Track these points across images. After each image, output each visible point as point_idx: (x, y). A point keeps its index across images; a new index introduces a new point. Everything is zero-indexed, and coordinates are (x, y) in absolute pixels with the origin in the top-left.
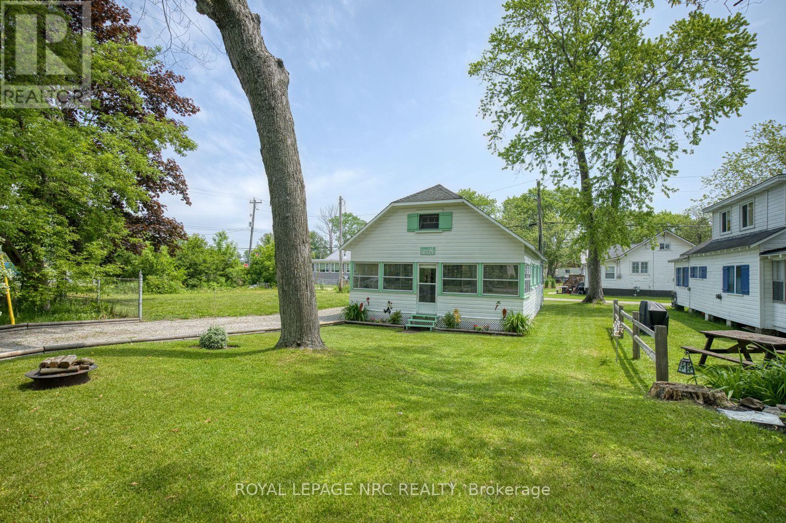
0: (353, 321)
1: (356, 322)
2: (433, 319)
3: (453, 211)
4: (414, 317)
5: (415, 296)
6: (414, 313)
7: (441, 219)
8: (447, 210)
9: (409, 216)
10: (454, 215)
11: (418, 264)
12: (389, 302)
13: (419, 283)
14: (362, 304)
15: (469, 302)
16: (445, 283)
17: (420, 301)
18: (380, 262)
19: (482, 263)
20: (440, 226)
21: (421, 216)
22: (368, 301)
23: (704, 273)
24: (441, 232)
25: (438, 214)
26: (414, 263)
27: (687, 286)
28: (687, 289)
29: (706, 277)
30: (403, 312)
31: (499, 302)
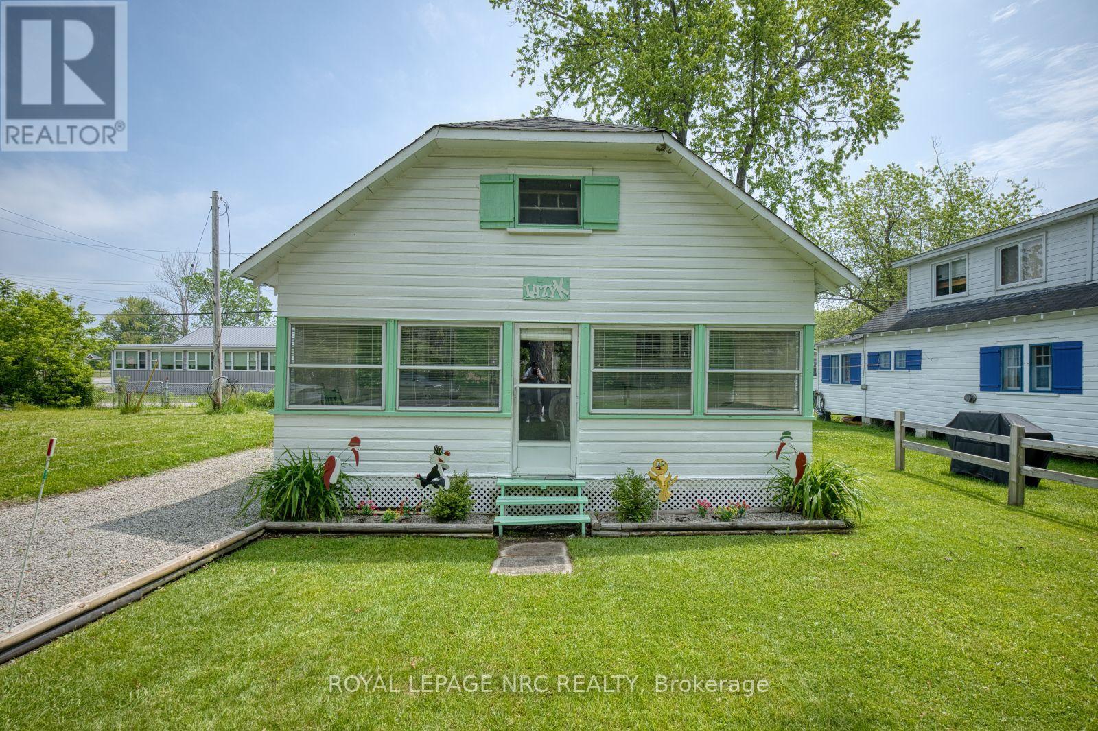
0: (298, 524)
1: (309, 524)
2: (573, 492)
3: (622, 176)
4: (510, 490)
5: (508, 424)
6: (504, 477)
7: (586, 192)
8: (604, 172)
9: (485, 182)
10: (624, 186)
11: (518, 327)
12: (438, 451)
13: (520, 385)
14: (331, 462)
15: (669, 435)
16: (602, 383)
17: (522, 438)
18: (386, 321)
19: (705, 326)
20: (585, 214)
21: (525, 183)
22: (356, 448)
23: (912, 360)
24: (588, 235)
25: (579, 182)
26: (502, 323)
27: (859, 383)
28: (859, 387)
29: (918, 367)
30: (471, 475)
31: (786, 434)
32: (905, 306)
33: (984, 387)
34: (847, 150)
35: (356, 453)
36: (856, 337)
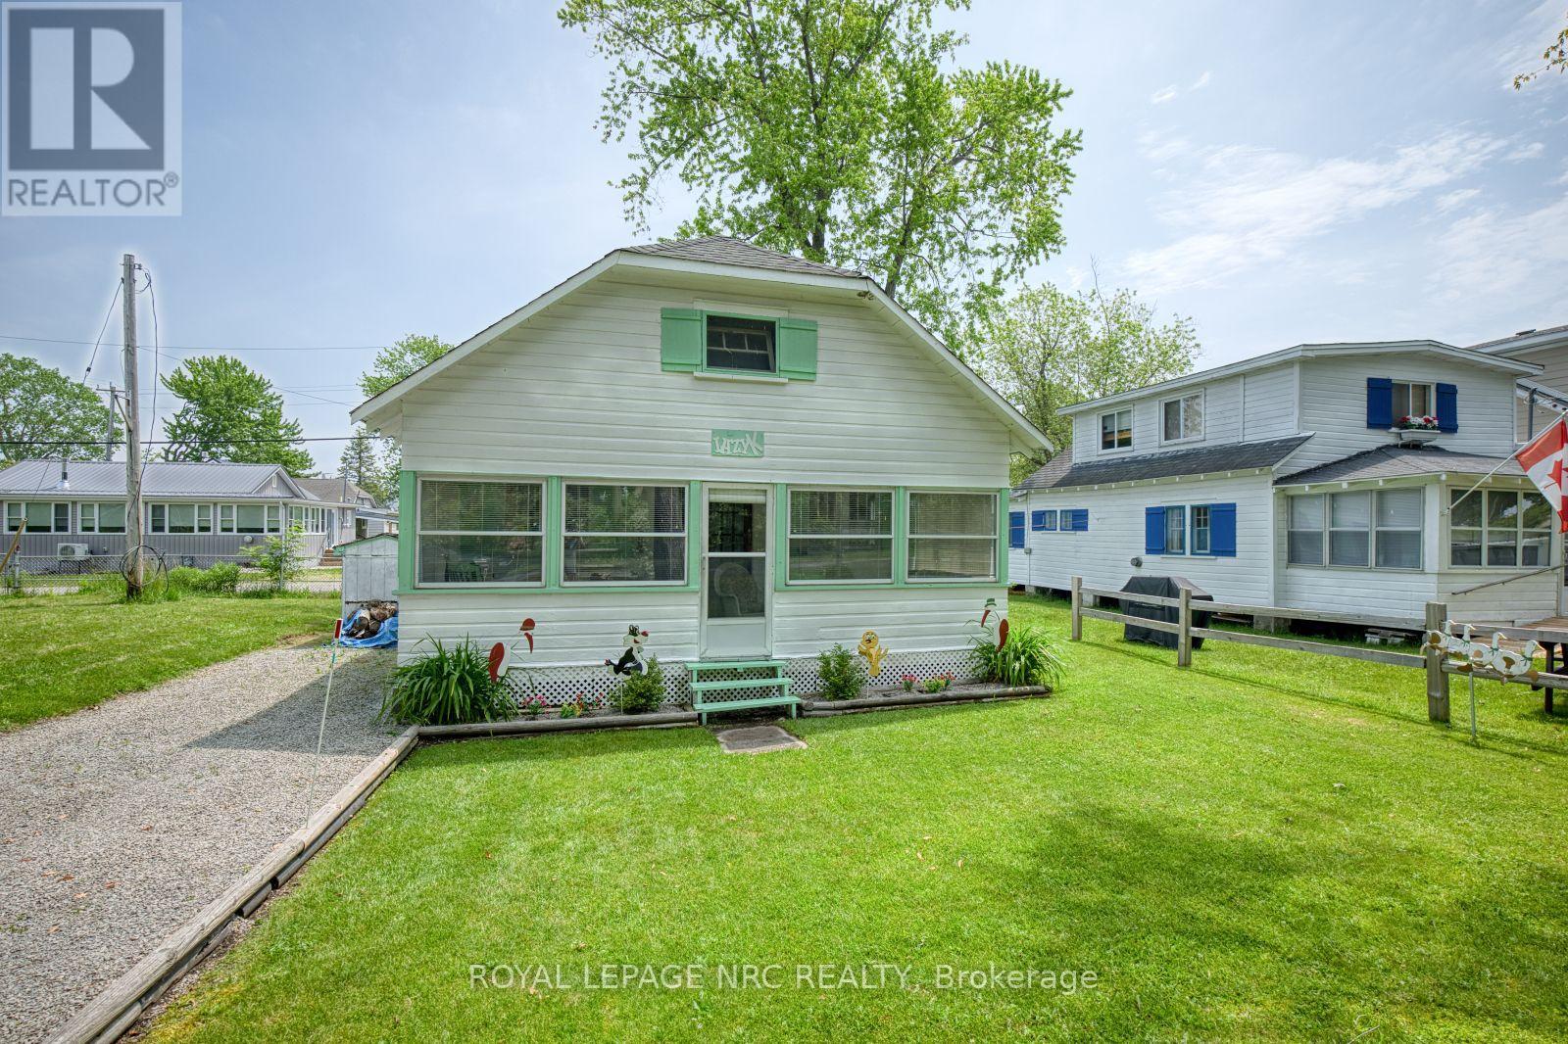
0: (463, 727)
1: (477, 726)
2: (773, 673)
3: (820, 320)
4: (703, 675)
5: (696, 600)
6: (693, 659)
7: (781, 336)
8: (801, 315)
9: (669, 317)
10: (821, 332)
11: (706, 487)
12: (633, 631)
13: (709, 554)
15: (871, 606)
16: (798, 550)
17: (711, 615)
18: (547, 479)
19: (906, 488)
20: (781, 361)
21: (713, 320)
22: (530, 632)
23: (1078, 521)
24: (784, 384)
25: (773, 323)
26: (688, 482)
27: (1022, 546)
28: (1022, 551)
29: (1085, 528)
30: (660, 660)
31: (991, 601)
32: (1071, 460)
33: (1148, 551)
34: (1006, 270)
35: (530, 638)
36: (1019, 493)
